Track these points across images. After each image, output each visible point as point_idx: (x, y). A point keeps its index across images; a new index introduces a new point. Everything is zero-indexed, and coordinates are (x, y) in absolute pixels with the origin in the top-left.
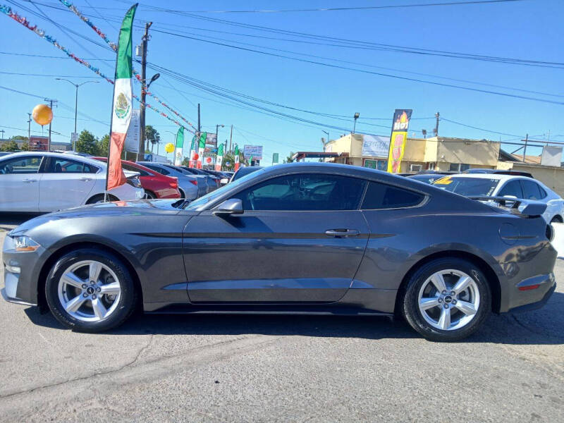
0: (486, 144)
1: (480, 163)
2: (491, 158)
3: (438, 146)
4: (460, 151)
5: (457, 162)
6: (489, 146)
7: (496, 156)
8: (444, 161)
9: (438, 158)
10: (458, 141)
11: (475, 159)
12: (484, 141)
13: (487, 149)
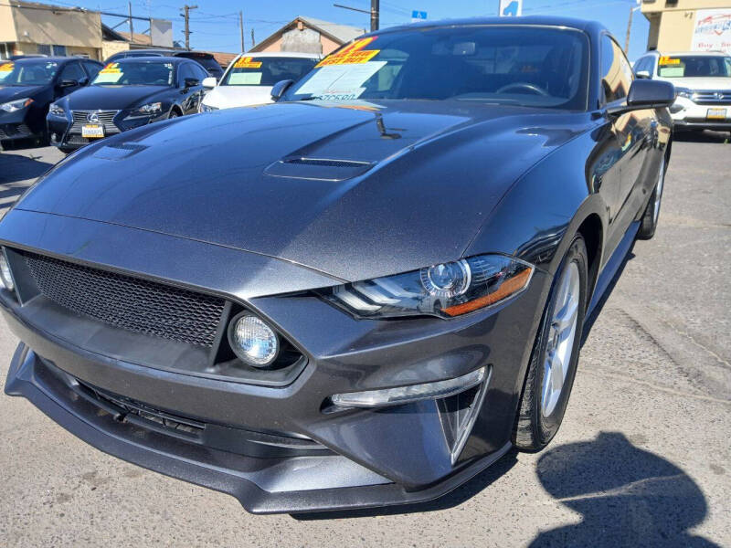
0: (81, 14)
1: (80, 44)
2: (93, 36)
3: (14, 15)
4: (48, 24)
5: (48, 43)
6: (87, 19)
7: (98, 33)
8: (29, 41)
9: (19, 36)
10: (43, 8)
11: (71, 37)
12: (78, 10)
13: (85, 22)
